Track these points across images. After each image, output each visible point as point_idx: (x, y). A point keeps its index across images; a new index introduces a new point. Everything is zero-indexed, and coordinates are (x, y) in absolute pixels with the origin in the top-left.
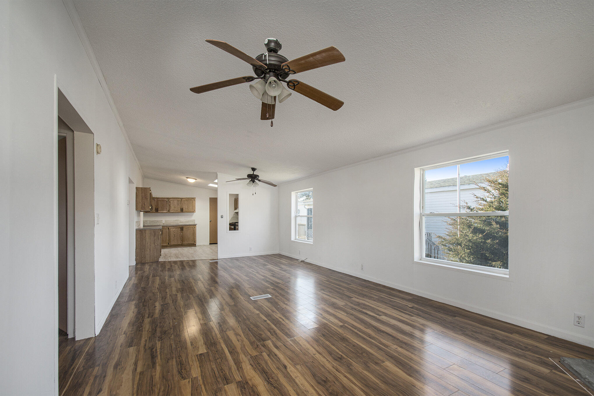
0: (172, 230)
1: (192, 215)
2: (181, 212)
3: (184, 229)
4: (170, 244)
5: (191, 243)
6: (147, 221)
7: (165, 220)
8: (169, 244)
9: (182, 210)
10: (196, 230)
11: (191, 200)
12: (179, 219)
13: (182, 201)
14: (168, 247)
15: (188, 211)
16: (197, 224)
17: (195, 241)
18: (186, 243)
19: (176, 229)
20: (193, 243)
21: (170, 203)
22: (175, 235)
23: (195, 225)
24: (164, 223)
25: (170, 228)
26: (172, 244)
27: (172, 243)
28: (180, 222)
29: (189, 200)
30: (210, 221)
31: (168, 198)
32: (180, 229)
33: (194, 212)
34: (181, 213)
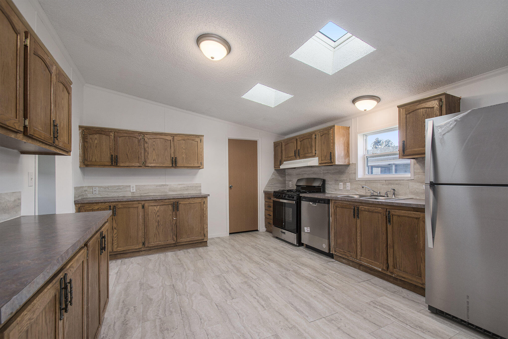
0: (153, 209)
1: (195, 174)
2: (172, 166)
3: (181, 207)
4: (146, 246)
5: (197, 238)
6: (92, 187)
7: (136, 186)
8: (144, 244)
9: (174, 163)
10: (207, 208)
11: (193, 140)
12: (167, 183)
13: (173, 141)
14: (141, 253)
15: (188, 165)
16: (209, 195)
17: (205, 235)
18: (184, 239)
19: (162, 208)
20: (201, 238)
21: (146, 145)
22: (158, 222)
23: (205, 197)
24: (135, 191)
25: (146, 205)
26: (152, 244)
27: (153, 242)
28: (171, 190)
29: (189, 139)
30: (230, 188)
31: (140, 133)
32: (170, 206)
33: (200, 167)
34: (173, 168)
